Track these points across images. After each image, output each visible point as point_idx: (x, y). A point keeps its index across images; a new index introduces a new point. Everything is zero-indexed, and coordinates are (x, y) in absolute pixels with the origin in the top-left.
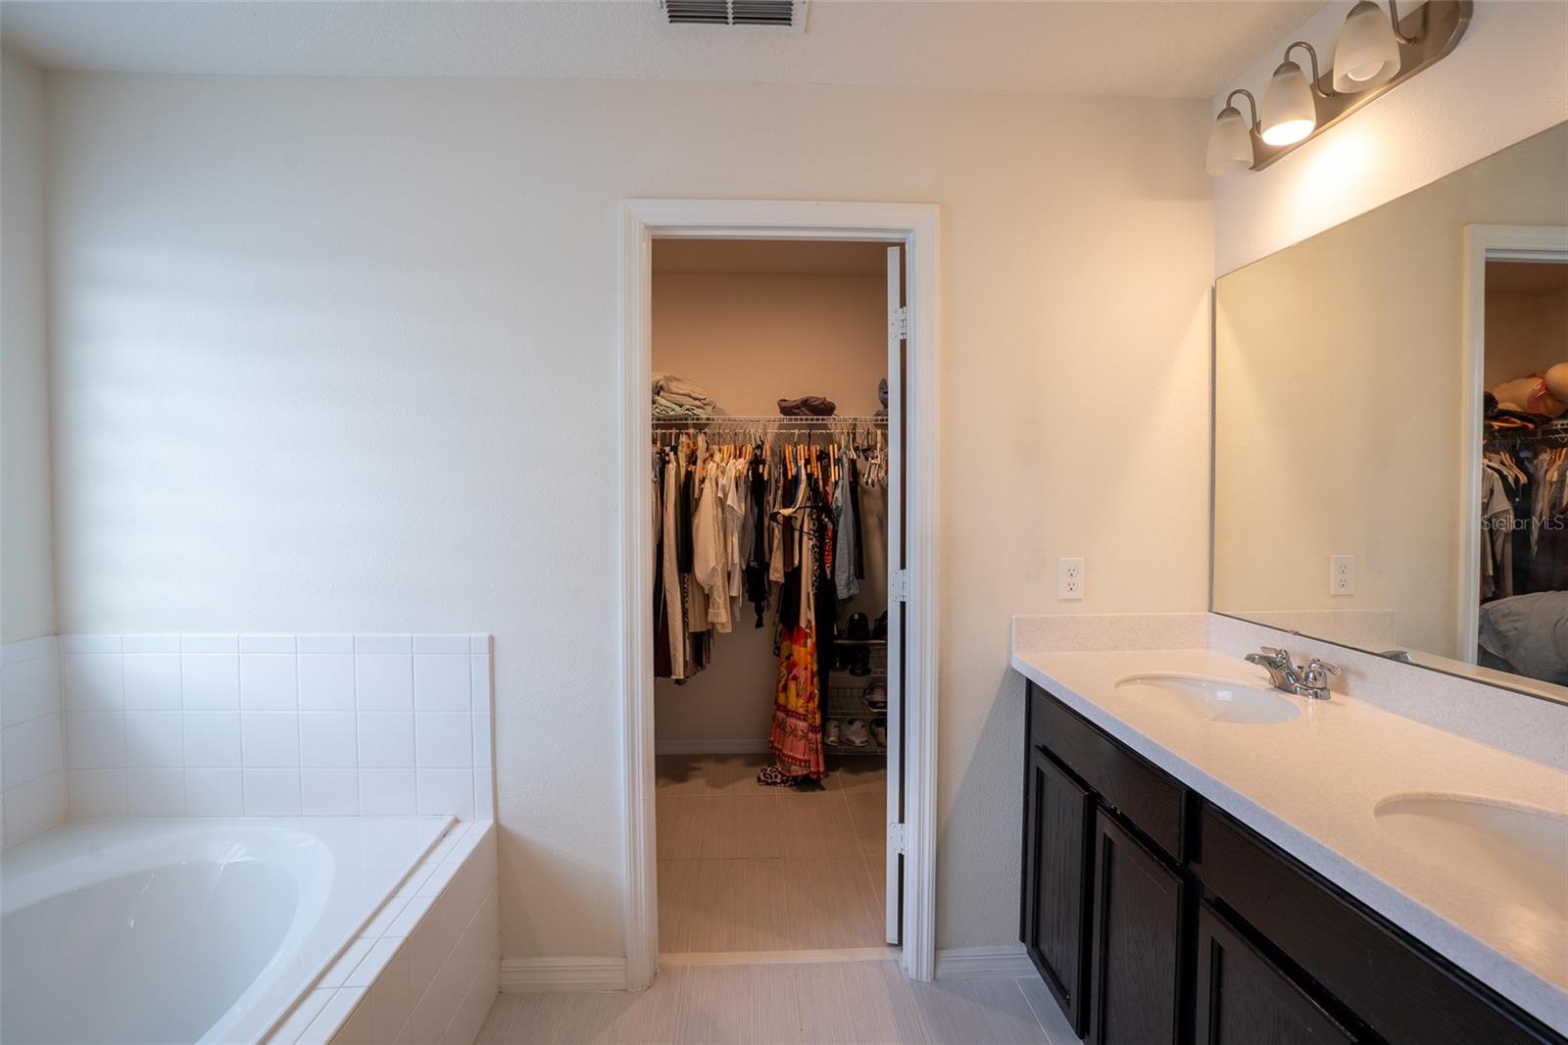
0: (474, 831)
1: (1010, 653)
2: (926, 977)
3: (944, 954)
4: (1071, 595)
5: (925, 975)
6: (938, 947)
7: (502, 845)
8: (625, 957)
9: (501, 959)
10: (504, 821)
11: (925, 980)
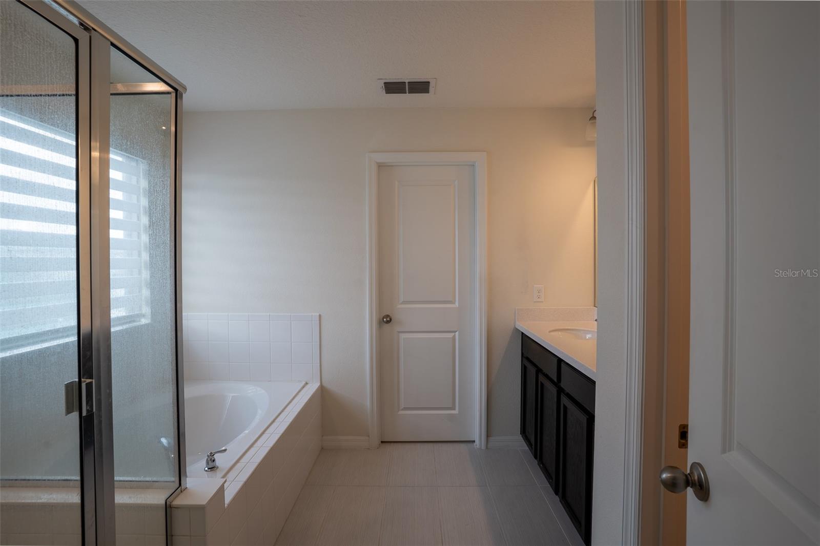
0: (313, 387)
1: (515, 322)
2: (483, 447)
3: (491, 439)
4: (539, 300)
5: (483, 446)
6: (488, 435)
7: (323, 394)
8: (369, 436)
9: (322, 436)
10: (325, 384)
11: (483, 448)
